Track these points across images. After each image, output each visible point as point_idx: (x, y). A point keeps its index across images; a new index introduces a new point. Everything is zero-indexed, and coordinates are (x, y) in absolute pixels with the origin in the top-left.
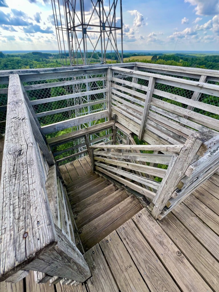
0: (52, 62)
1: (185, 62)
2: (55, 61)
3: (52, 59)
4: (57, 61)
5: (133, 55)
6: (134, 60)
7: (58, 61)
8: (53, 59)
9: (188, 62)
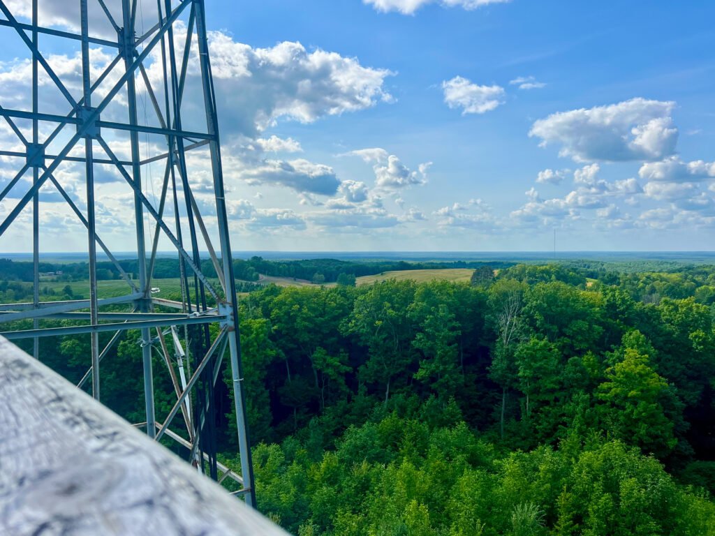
0: (48, 293)
1: (609, 287)
4: (67, 291)
5: (395, 265)
6: (395, 281)
7: (73, 289)
9: (624, 288)
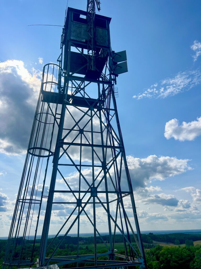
0: (81, 249)
2: (84, 247)
3: (82, 244)
4: (87, 248)
7: (89, 247)
8: (84, 244)
